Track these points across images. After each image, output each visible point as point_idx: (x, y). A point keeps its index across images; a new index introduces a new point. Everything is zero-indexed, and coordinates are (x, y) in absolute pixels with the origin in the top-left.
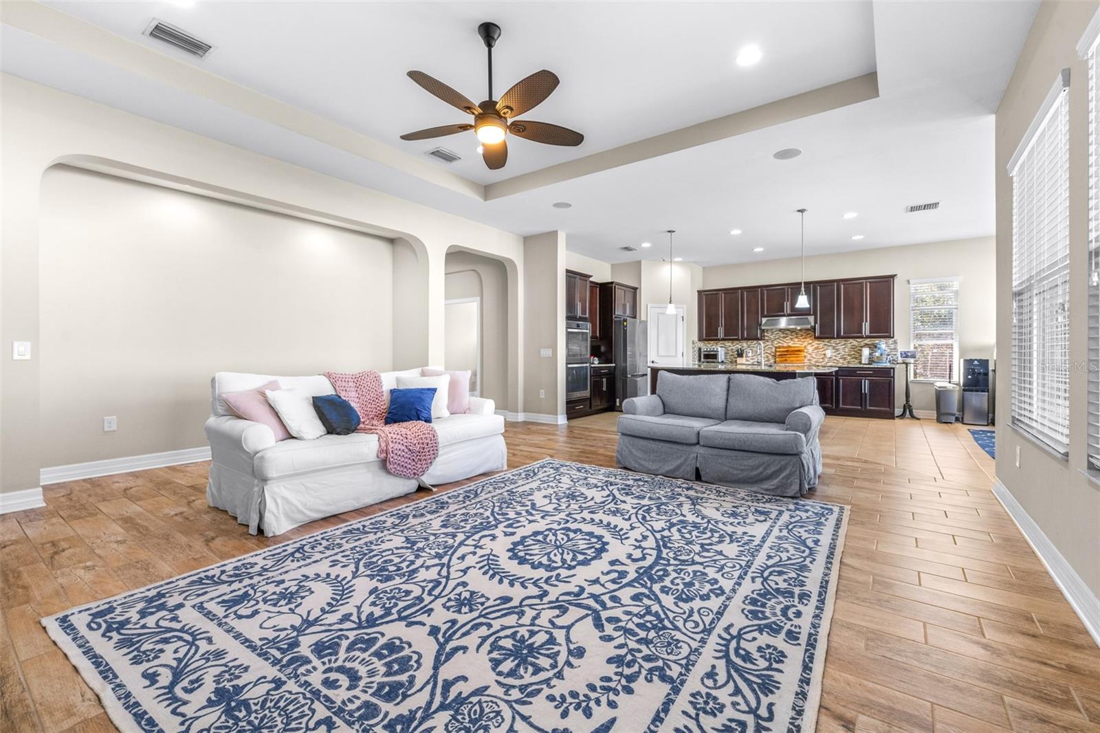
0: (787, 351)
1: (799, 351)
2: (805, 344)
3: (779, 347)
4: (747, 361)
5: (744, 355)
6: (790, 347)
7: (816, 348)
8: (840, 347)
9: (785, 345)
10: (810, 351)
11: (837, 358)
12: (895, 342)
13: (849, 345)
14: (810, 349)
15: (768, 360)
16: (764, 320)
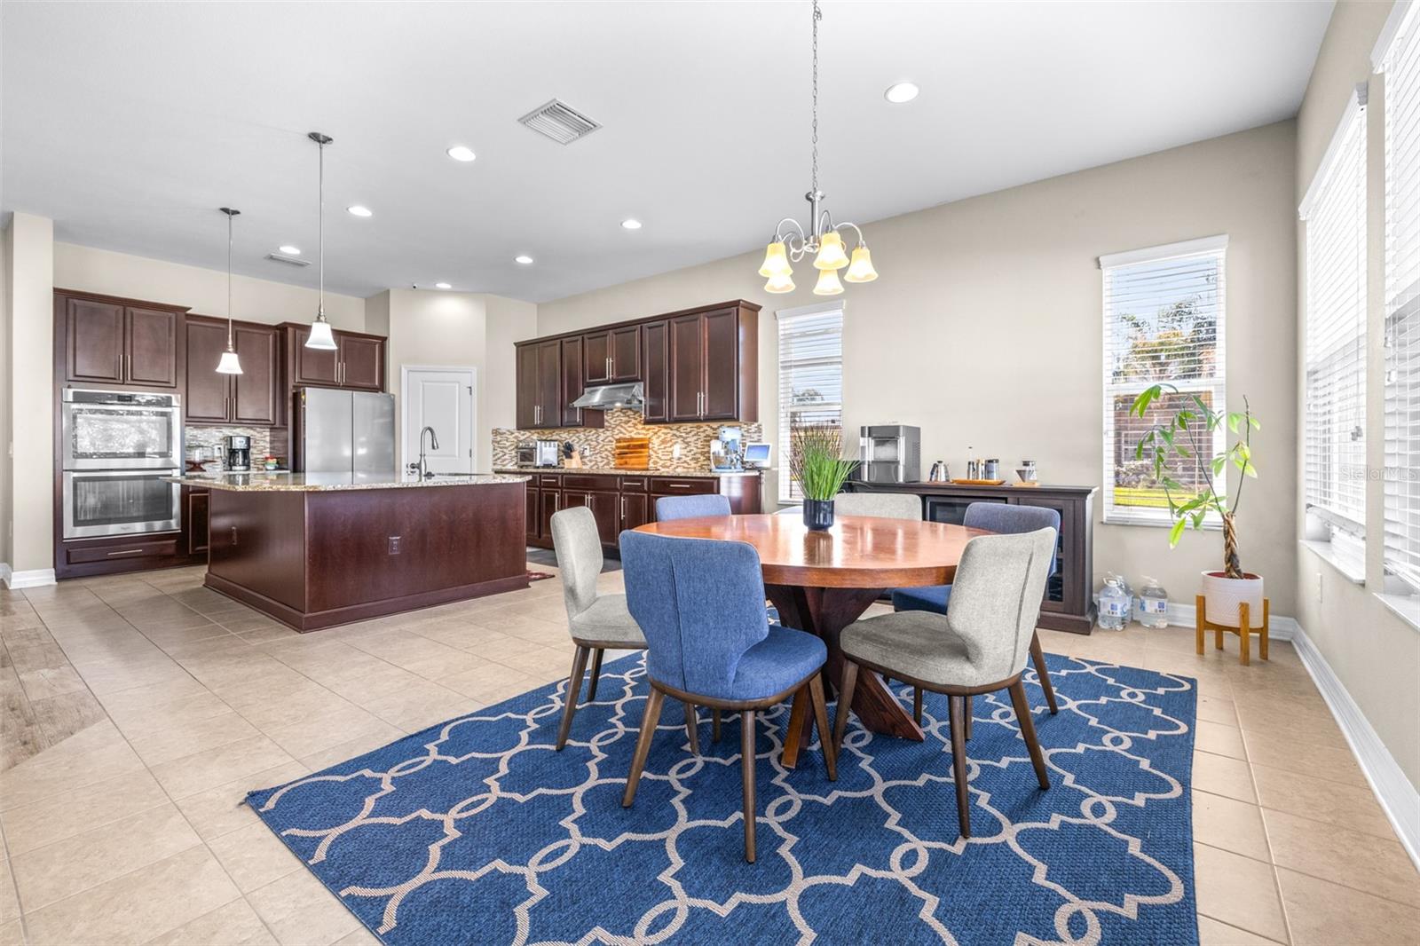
0: (628, 447)
1: (642, 446)
2: (651, 433)
3: (618, 441)
4: (584, 463)
5: (575, 454)
6: (632, 439)
7: (664, 442)
8: (691, 439)
9: (627, 436)
10: (656, 448)
11: (687, 459)
12: (759, 430)
13: (703, 435)
14: (656, 442)
15: (608, 464)
16: (587, 390)
